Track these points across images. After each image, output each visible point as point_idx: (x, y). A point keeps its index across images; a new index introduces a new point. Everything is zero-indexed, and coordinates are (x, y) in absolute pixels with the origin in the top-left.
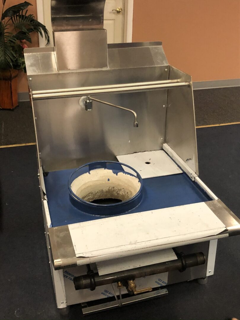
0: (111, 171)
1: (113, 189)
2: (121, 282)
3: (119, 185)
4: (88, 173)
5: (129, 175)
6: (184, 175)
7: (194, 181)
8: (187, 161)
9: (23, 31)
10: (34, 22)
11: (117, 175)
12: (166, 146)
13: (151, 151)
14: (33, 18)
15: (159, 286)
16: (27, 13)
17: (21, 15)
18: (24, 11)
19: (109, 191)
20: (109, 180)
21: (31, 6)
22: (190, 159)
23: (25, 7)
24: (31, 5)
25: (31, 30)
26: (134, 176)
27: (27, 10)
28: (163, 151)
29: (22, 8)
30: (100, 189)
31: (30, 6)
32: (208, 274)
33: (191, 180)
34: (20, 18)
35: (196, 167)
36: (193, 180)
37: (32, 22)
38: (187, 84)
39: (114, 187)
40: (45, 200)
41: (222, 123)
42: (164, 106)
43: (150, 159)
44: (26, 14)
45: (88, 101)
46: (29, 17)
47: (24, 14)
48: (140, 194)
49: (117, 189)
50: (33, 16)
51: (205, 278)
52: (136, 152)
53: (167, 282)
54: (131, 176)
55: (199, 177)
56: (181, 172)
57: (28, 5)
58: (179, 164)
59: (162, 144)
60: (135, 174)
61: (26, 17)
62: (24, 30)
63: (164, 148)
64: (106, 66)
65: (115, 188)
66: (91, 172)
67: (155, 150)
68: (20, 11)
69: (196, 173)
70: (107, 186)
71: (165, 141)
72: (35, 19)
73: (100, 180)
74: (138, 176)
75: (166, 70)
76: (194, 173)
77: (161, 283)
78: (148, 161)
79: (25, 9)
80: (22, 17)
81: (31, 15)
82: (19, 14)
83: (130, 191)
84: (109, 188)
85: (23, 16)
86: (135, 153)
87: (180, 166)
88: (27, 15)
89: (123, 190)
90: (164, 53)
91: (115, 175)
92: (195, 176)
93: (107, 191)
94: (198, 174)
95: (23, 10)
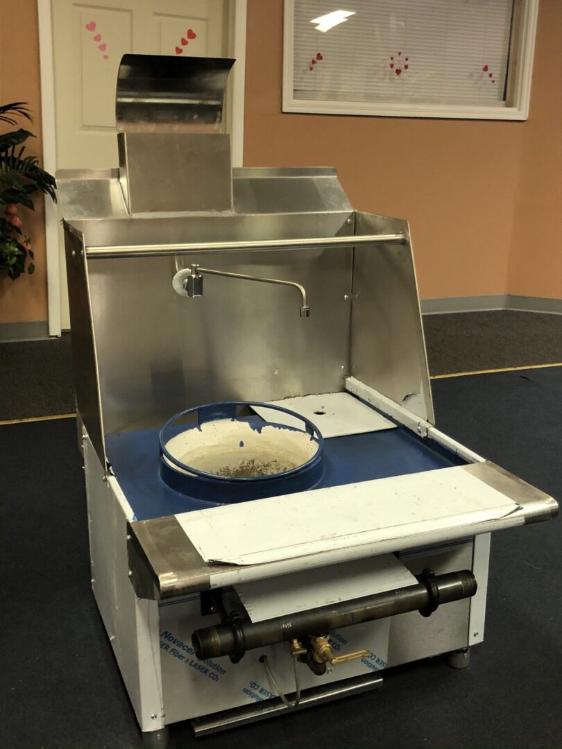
0: (246, 424)
1: (251, 466)
3: (265, 454)
4: (196, 429)
5: (287, 430)
6: (402, 431)
7: (426, 437)
8: (405, 399)
9: (14, 189)
10: (37, 172)
11: (260, 432)
12: (353, 383)
13: (320, 394)
14: (36, 164)
15: (370, 671)
16: (24, 153)
17: (10, 157)
18: (18, 148)
19: (243, 471)
20: (242, 444)
21: (34, 138)
22: (413, 394)
23: (20, 140)
24: (32, 135)
25: (31, 189)
26: (303, 431)
27: (23, 148)
28: (345, 394)
29: (15, 141)
30: (224, 466)
31: (30, 137)
33: (420, 437)
34: (8, 163)
35: (428, 406)
36: (423, 435)
37: (34, 172)
38: (399, 237)
39: (253, 461)
40: (112, 475)
42: (345, 296)
43: (323, 407)
44: (20, 154)
45: (194, 276)
46: (27, 161)
47: (16, 155)
49: (260, 464)
50: (36, 159)
51: (465, 651)
52: (291, 397)
54: (292, 431)
55: (437, 426)
56: (393, 426)
57: (27, 137)
58: (386, 411)
59: (344, 379)
61: (20, 162)
62: (17, 186)
63: (348, 387)
64: (228, 207)
65: (255, 463)
66: (203, 426)
67: (329, 393)
68: (9, 147)
69: (428, 421)
70: (239, 459)
71: (350, 372)
72: (39, 166)
73: (222, 445)
74: (310, 428)
75: (349, 220)
76: (425, 422)
78: (321, 411)
79: (19, 143)
80: (12, 161)
81: (31, 158)
82: (7, 154)
83: (292, 464)
84: (243, 463)
85: (14, 159)
86: (288, 398)
87: (390, 414)
88: (22, 158)
89: (274, 466)
91: (256, 432)
92: (427, 426)
93: (237, 470)
94: (434, 423)
95: (14, 144)
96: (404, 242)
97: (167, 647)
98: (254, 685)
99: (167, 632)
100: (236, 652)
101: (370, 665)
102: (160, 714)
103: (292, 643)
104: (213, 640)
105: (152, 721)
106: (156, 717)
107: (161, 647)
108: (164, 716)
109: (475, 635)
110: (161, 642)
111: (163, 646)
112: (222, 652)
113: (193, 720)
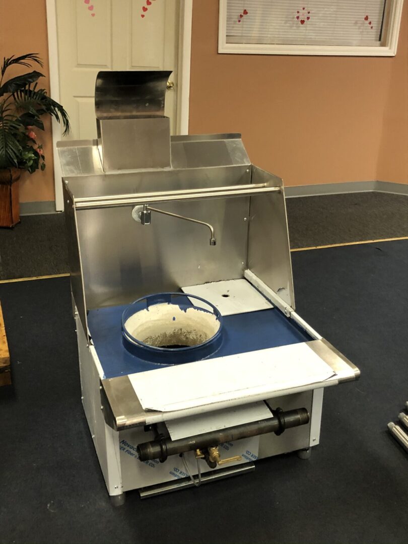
0: (177, 307)
1: (180, 332)
2: (200, 450)
3: (188, 326)
4: (145, 310)
5: (202, 312)
6: (276, 311)
7: (290, 317)
8: (278, 291)
9: (30, 113)
10: (46, 100)
11: (185, 311)
12: (249, 273)
13: (228, 280)
14: (45, 95)
15: (248, 461)
16: (37, 87)
17: (27, 90)
18: (32, 85)
19: (174, 335)
20: (174, 319)
21: (43, 77)
22: (284, 288)
23: (34, 79)
24: (42, 75)
25: (41, 112)
26: (210, 312)
27: (37, 83)
28: (244, 280)
29: (30, 80)
30: (163, 332)
31: (41, 77)
32: (312, 444)
33: (286, 316)
34: (26, 94)
35: (291, 298)
36: (288, 316)
37: (44, 101)
38: (277, 189)
39: (181, 329)
40: (92, 345)
41: (321, 245)
42: (245, 219)
43: (228, 291)
44: (34, 88)
45: (145, 212)
46: (40, 92)
47: (32, 89)
48: (220, 334)
49: (185, 331)
50: (45, 91)
51: (308, 450)
52: (209, 282)
53: (257, 455)
54: (206, 312)
55: (296, 311)
56: (272, 307)
57: (39, 77)
58: (267, 296)
59: (243, 271)
60: (212, 310)
61: (35, 93)
62: (32, 111)
63: (246, 276)
64: (168, 165)
65: (183, 330)
66: (150, 308)
67: (234, 279)
68: (27, 84)
69: (291, 307)
70: (172, 328)
71: (247, 267)
72: (47, 95)
73: (162, 320)
74: (216, 312)
75: (247, 170)
76: (290, 307)
77: (250, 457)
78: (226, 293)
79: (34, 81)
80: (29, 93)
81: (42, 90)
82: (25, 88)
83: (205, 333)
84: (175, 330)
85: (30, 91)
86: (207, 283)
87: (269, 298)
88: (36, 90)
89: (194, 333)
90: (244, 149)
91: (183, 311)
92: (290, 311)
93: (171, 335)
94: (295, 308)
95: (30, 83)
96: (280, 192)
97: (124, 449)
98: (176, 469)
99: (123, 441)
100: (163, 457)
101: (247, 458)
102: (120, 486)
103: (196, 451)
104: (148, 450)
105: (116, 489)
106: (118, 487)
107: (120, 449)
108: (122, 487)
109: (314, 440)
110: (120, 446)
111: (121, 448)
112: (154, 457)
113: (140, 489)
